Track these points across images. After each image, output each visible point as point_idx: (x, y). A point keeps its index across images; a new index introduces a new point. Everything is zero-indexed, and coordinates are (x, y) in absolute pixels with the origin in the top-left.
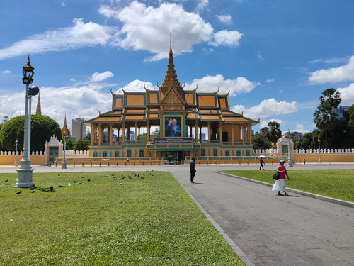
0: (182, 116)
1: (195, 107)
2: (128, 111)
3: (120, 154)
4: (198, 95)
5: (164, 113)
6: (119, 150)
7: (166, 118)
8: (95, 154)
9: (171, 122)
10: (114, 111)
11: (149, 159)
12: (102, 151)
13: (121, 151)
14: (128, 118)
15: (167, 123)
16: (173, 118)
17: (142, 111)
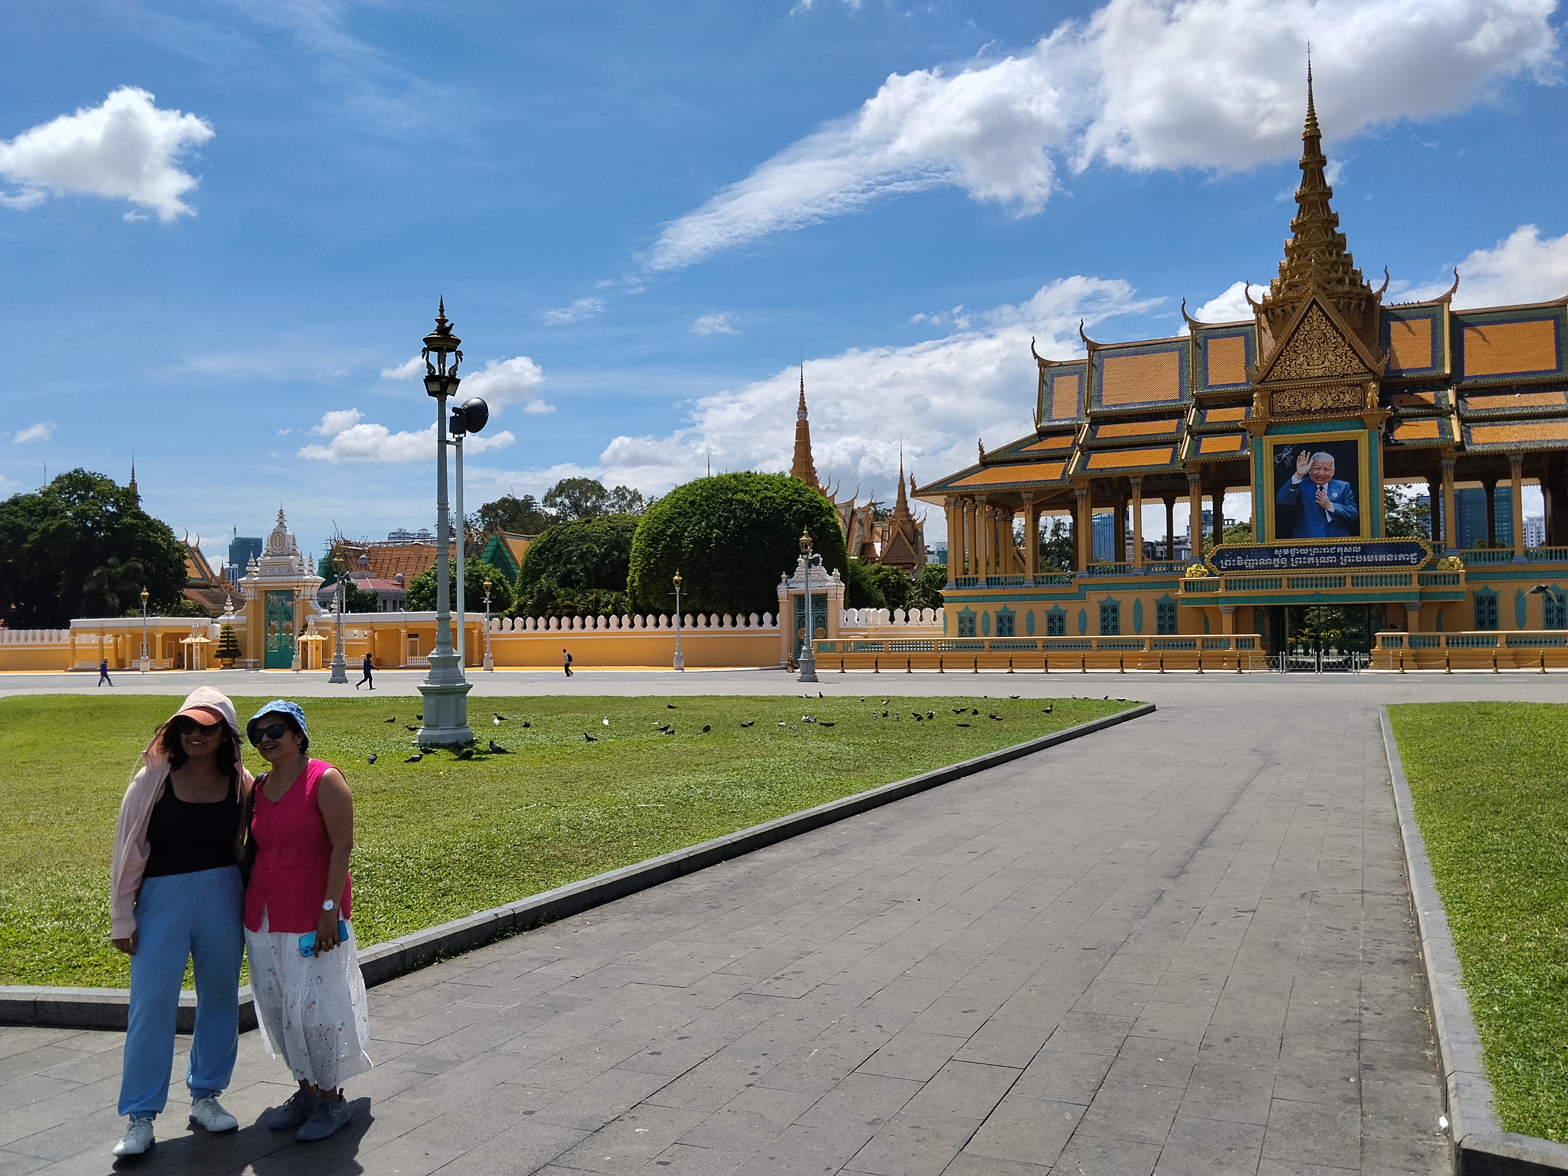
0: (1363, 438)
1: (1440, 384)
2: (1106, 432)
3: (1071, 621)
4: (1460, 322)
5: (1269, 429)
6: (1063, 605)
7: (1278, 449)
8: (967, 625)
9: (1303, 466)
10: (1043, 434)
11: (1192, 644)
12: (993, 609)
13: (1071, 610)
14: (1101, 461)
15: (1283, 472)
16: (1313, 448)
17: (1168, 426)
